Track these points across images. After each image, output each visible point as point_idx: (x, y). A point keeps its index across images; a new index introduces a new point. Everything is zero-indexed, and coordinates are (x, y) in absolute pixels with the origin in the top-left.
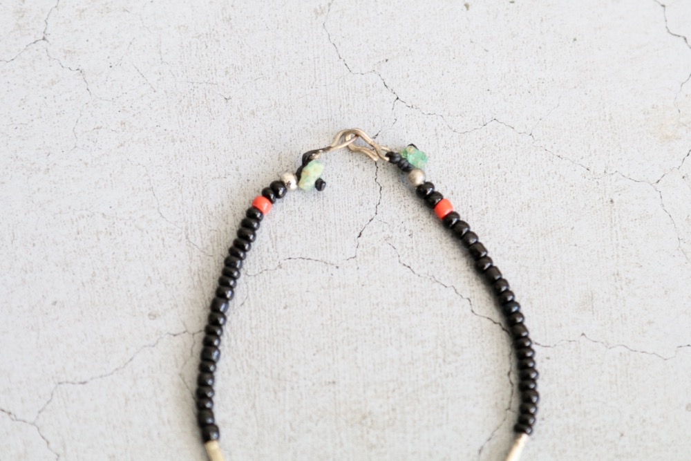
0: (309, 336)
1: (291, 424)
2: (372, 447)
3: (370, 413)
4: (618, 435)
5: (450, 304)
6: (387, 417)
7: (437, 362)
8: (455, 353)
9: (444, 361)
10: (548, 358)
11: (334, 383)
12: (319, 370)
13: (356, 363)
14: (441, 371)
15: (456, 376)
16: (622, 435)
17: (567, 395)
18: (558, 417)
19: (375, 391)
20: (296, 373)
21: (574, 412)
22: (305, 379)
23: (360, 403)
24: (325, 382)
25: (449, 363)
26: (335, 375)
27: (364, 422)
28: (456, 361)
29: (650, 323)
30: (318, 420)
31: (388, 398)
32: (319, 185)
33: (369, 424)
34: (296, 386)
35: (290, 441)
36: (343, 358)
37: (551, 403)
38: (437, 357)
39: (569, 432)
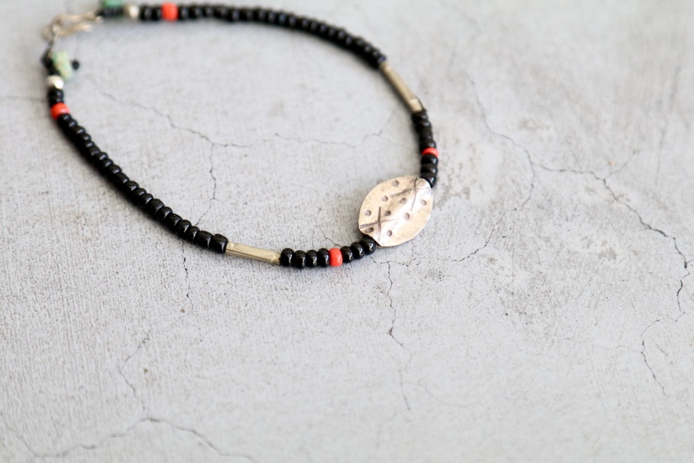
0: (21, 158)
1: (9, 229)
2: (87, 240)
3: (83, 214)
4: (317, 210)
5: (151, 122)
6: (99, 215)
7: (142, 168)
8: (159, 159)
9: (150, 166)
10: (246, 156)
11: (47, 192)
12: (32, 184)
13: (67, 175)
14: (147, 175)
15: (162, 177)
16: (320, 209)
17: (266, 183)
18: (260, 201)
19: (87, 195)
20: (11, 188)
21: (274, 196)
22: (19, 192)
23: (73, 206)
24: (39, 192)
25: (155, 167)
26: (47, 186)
27: (77, 221)
28: (161, 166)
29: (337, 120)
30: (34, 224)
31: (99, 200)
32: (75, 65)
33: (83, 222)
34: (11, 198)
35: (9, 242)
36: (54, 172)
37: (252, 191)
38: (142, 164)
39: (270, 212)
